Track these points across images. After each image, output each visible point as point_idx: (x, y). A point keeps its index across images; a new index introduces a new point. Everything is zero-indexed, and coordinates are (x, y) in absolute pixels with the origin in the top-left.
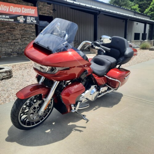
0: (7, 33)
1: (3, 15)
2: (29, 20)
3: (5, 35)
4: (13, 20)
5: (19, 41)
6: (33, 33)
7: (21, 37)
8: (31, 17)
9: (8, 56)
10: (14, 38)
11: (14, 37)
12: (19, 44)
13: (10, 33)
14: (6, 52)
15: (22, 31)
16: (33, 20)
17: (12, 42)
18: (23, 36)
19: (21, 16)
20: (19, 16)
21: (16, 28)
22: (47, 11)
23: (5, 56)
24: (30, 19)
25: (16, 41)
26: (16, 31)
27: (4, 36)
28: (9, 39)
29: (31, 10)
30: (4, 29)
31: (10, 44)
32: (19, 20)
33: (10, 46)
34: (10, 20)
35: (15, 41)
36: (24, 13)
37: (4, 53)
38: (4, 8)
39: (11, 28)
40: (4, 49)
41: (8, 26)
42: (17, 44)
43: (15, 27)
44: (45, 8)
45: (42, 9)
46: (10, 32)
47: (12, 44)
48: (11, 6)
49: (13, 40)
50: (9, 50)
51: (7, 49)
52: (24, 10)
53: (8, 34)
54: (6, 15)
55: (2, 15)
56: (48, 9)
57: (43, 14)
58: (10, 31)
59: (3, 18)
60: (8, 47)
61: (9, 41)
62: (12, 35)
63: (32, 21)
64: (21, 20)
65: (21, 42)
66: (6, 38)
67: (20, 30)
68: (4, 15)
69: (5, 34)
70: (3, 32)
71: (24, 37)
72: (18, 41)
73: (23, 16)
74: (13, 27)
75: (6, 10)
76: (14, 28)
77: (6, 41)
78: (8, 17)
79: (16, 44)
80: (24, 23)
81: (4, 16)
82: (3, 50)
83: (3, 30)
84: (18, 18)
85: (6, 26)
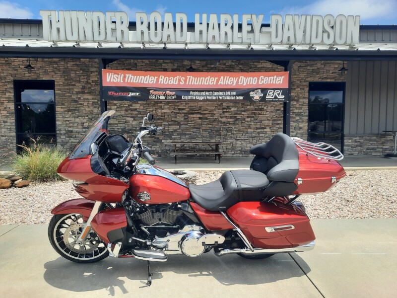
0: (248, 117)
1: (227, 91)
2: (270, 96)
3: (244, 121)
4: (241, 98)
5: (268, 130)
6: (296, 115)
7: (272, 124)
8: (274, 89)
9: (244, 155)
10: (258, 126)
11: (259, 123)
12: (267, 135)
13: (253, 117)
14: (242, 148)
15: (274, 114)
16: (279, 94)
17: (254, 131)
18: (275, 122)
19: (257, 89)
20: (253, 90)
21: (265, 108)
22: (332, 73)
23: (240, 155)
24: (273, 93)
25: (262, 130)
26: (265, 113)
27: (242, 123)
28: (249, 127)
29: (276, 78)
30: (245, 112)
31: (251, 135)
32: (253, 97)
33: (251, 139)
34: (237, 98)
35: (259, 130)
36: (263, 84)
37: (239, 150)
38: (230, 81)
39: (256, 109)
40: (240, 143)
41: (251, 107)
42: (263, 135)
43: (263, 107)
44: (327, 68)
45: (321, 71)
46: (254, 115)
47: (254, 135)
48: (241, 77)
49: (257, 128)
50: (248, 145)
51: (245, 144)
52: (263, 80)
53: (250, 119)
54: (231, 92)
55: (225, 91)
56: (335, 68)
57: (323, 79)
58: (254, 113)
59: (226, 96)
60: (247, 141)
61: (249, 130)
62: (256, 121)
63: (276, 97)
64: (256, 96)
65: (270, 133)
66: (246, 125)
67: (271, 112)
68: (229, 91)
69: (244, 119)
70: (242, 115)
71: (278, 124)
72: (265, 130)
73: (260, 90)
74: (260, 107)
75: (233, 83)
76: (261, 109)
77: (245, 130)
78: (234, 93)
79: (261, 135)
80: (260, 101)
81: (228, 93)
82: (237, 145)
83: (243, 113)
84: (252, 94)
85: (248, 107)
